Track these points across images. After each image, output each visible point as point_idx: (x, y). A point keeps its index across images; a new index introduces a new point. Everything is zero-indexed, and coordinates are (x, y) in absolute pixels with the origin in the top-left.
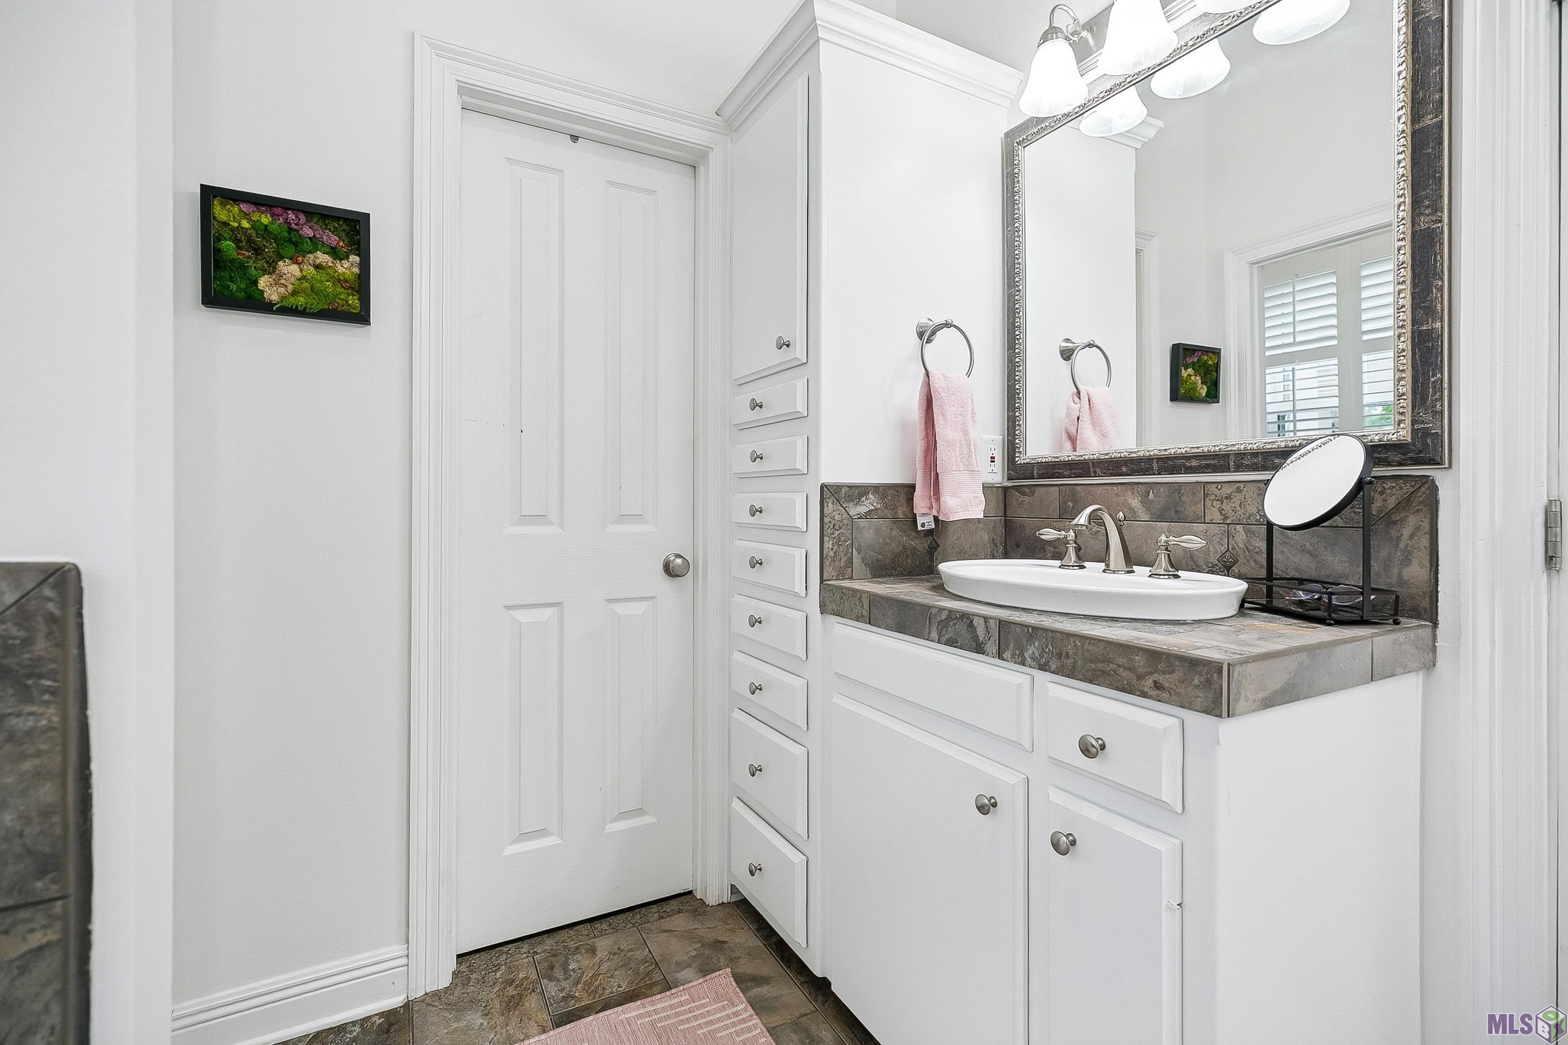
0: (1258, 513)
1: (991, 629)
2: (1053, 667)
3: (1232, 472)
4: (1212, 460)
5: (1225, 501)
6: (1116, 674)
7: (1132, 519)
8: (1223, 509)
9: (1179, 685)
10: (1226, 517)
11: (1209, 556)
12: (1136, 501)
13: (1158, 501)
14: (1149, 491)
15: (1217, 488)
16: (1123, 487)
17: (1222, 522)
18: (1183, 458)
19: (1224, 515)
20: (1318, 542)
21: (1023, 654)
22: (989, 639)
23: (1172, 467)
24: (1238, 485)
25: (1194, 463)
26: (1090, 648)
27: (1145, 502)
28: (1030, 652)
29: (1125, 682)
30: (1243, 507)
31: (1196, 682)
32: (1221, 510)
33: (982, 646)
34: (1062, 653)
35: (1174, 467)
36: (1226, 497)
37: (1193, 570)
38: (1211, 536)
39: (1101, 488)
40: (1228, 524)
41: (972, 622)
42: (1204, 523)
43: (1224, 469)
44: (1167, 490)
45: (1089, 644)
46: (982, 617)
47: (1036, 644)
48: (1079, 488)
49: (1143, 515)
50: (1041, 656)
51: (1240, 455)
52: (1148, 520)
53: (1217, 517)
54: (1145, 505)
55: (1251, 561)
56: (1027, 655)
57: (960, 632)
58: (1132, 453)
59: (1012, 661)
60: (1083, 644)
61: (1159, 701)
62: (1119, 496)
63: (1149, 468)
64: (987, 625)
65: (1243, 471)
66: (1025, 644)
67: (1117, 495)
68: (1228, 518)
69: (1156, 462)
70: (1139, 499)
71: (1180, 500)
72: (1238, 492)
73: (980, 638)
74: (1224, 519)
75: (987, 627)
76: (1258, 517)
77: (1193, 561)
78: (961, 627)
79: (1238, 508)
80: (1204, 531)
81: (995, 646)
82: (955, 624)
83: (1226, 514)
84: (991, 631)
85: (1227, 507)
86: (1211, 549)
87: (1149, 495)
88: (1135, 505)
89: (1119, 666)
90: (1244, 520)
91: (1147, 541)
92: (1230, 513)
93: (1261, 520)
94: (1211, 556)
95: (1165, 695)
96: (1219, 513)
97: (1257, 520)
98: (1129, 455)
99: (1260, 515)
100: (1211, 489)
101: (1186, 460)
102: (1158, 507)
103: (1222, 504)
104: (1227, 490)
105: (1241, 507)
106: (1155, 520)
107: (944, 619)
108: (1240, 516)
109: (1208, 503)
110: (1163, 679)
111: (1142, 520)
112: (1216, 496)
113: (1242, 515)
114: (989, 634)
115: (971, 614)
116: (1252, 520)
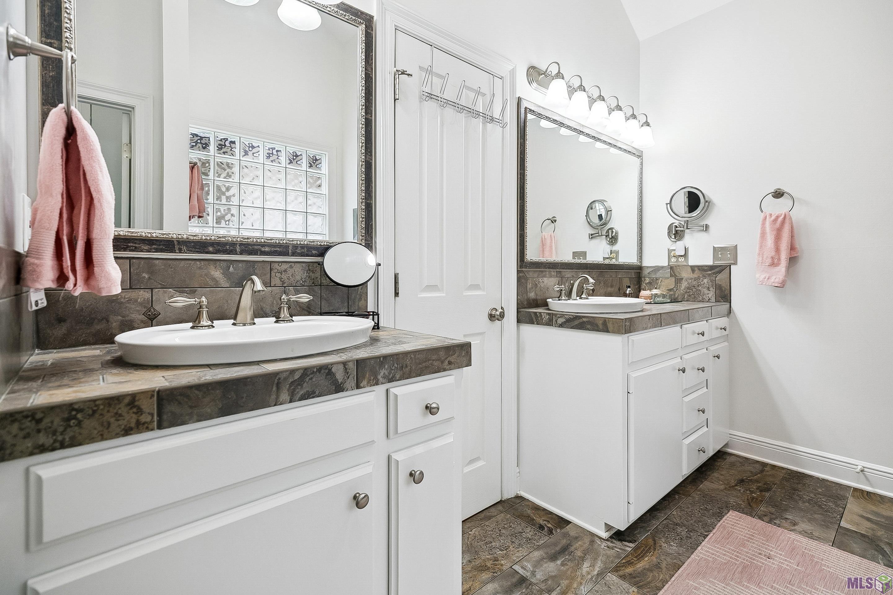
0: (301, 280)
1: (349, 369)
2: (398, 376)
3: (290, 256)
4: (278, 248)
5: (283, 273)
6: (432, 365)
7: (215, 286)
8: (282, 278)
9: (457, 358)
10: (283, 283)
11: (274, 307)
12: (218, 273)
13: (237, 273)
14: (230, 266)
15: (278, 265)
16: (206, 263)
17: (281, 285)
18: (259, 245)
19: (282, 281)
20: (329, 293)
21: (377, 377)
22: (348, 378)
23: (251, 250)
24: (291, 264)
25: (267, 249)
26: (419, 356)
27: (226, 273)
28: (382, 374)
29: (436, 368)
30: (293, 277)
31: (463, 354)
32: (281, 279)
33: (341, 385)
34: (403, 366)
35: (253, 251)
36: (284, 271)
37: (263, 317)
38: (274, 295)
39: (183, 262)
40: (285, 287)
41: (330, 370)
42: (270, 286)
43: (286, 254)
44: (244, 265)
45: (418, 354)
46: (340, 363)
47: (386, 367)
48: (157, 262)
49: (223, 282)
50: (389, 374)
51: (295, 247)
52: (228, 286)
53: (278, 283)
54: (226, 276)
55: (297, 307)
56: (379, 377)
57: (318, 382)
58: (220, 237)
59: (368, 386)
60: (415, 356)
61: (450, 370)
62: (202, 269)
63: (233, 250)
64: (345, 368)
65: (296, 256)
66: (378, 370)
67: (200, 268)
68: (285, 283)
69: (239, 246)
70: (222, 272)
71: (254, 272)
72: (291, 268)
73: (339, 380)
74: (282, 284)
75: (346, 369)
76: (302, 282)
77: (263, 311)
78: (320, 379)
79: (291, 277)
80: (270, 292)
81: (354, 380)
82: (311, 379)
83: (284, 281)
84: (350, 371)
85: (284, 277)
86: (275, 302)
87: (229, 269)
88: (217, 276)
89: (433, 360)
90: (294, 284)
91: (227, 301)
92: (287, 280)
93: (303, 284)
94: (275, 306)
95: (453, 366)
96: (279, 281)
97: (301, 284)
98: (218, 239)
99: (302, 281)
100: (275, 266)
101: (261, 246)
102: (237, 277)
103: (281, 275)
104: (284, 266)
105: (292, 277)
106: (234, 286)
107: (298, 379)
108: (292, 282)
109: (273, 274)
110: (451, 359)
111: (223, 286)
112: (278, 270)
113: (293, 281)
114: (347, 374)
115: (329, 365)
116: (298, 284)
